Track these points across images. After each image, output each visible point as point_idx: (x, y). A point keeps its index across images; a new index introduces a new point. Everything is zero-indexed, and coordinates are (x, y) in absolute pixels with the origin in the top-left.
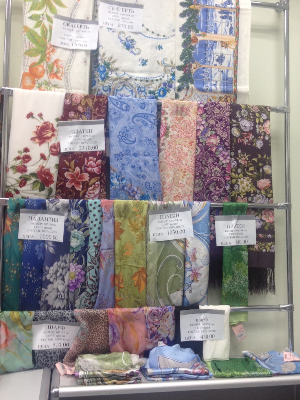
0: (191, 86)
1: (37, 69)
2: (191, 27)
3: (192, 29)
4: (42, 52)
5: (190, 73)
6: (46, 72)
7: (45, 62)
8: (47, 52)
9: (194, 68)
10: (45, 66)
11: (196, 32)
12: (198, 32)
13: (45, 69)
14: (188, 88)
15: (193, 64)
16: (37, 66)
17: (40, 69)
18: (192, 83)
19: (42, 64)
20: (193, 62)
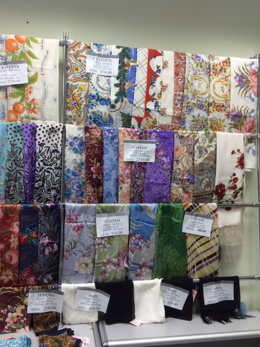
0: (125, 99)
1: (19, 107)
2: (125, 55)
3: (125, 57)
4: (22, 94)
5: (124, 89)
6: (25, 109)
7: (24, 101)
8: (25, 94)
9: (127, 86)
10: (25, 105)
11: (129, 59)
12: (130, 59)
13: (25, 106)
14: (122, 101)
15: (126, 83)
16: (19, 105)
17: (21, 107)
18: (126, 97)
19: (23, 103)
20: (127, 81)
